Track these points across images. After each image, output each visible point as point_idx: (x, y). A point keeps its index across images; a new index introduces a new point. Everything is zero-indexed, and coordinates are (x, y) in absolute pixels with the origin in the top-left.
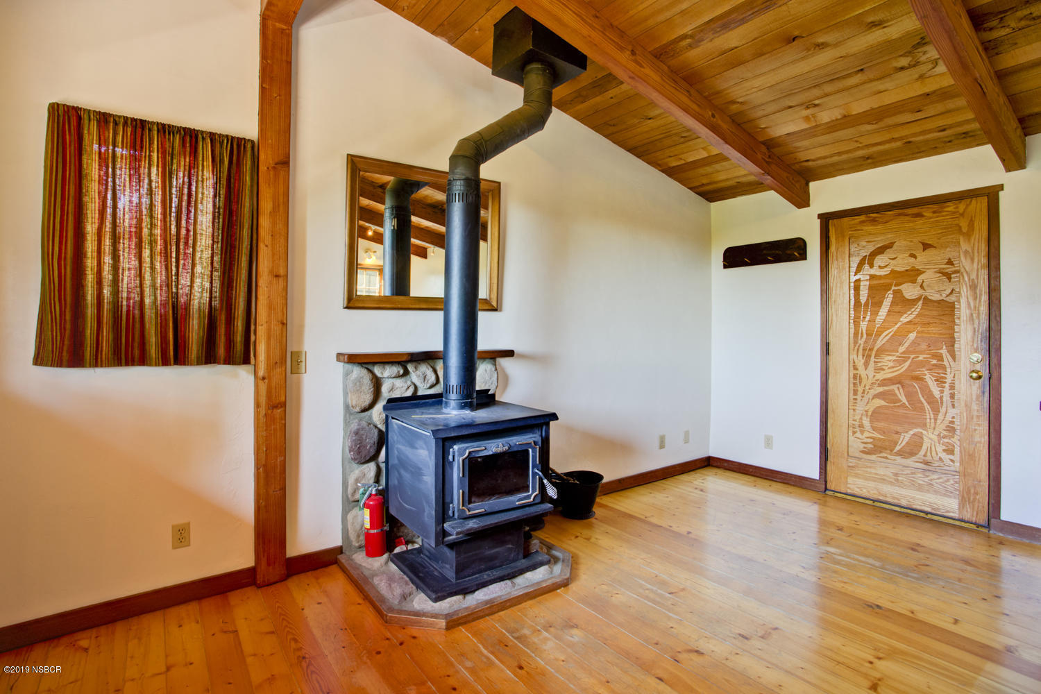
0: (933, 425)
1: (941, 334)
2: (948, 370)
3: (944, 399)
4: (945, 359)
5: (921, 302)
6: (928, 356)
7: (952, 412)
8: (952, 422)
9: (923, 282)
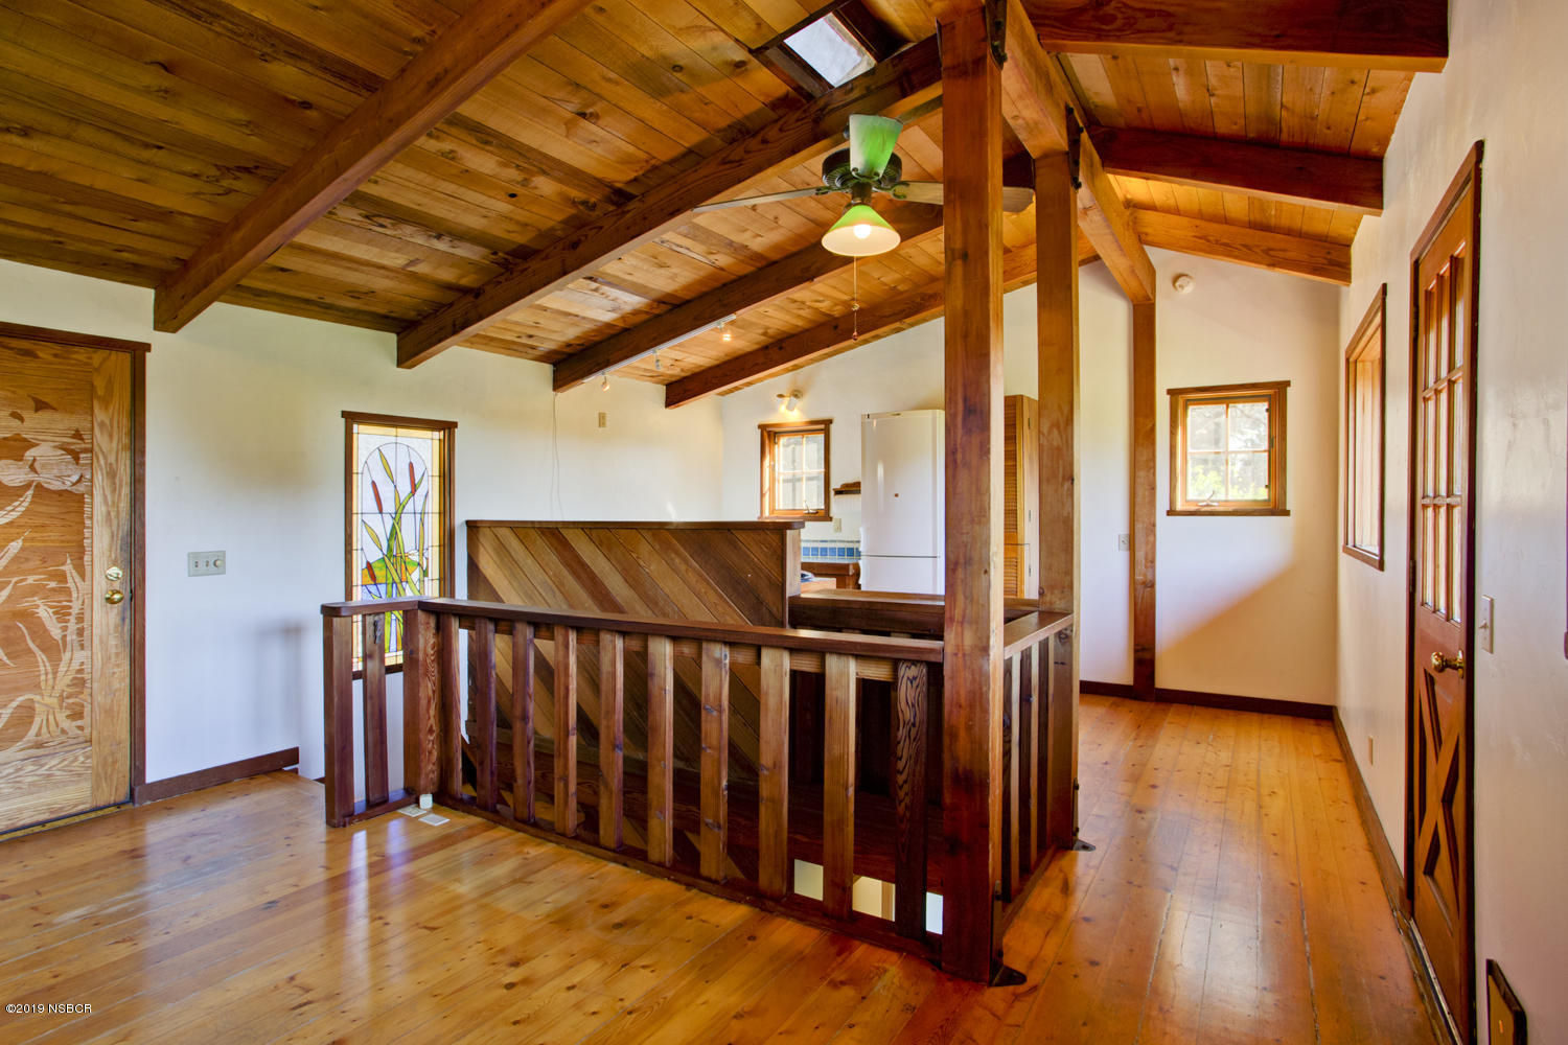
0: (50, 682)
1: (63, 541)
2: (75, 595)
3: (69, 639)
4: (70, 579)
5: (30, 492)
6: (43, 577)
7: (80, 656)
8: (80, 671)
9: (35, 460)
